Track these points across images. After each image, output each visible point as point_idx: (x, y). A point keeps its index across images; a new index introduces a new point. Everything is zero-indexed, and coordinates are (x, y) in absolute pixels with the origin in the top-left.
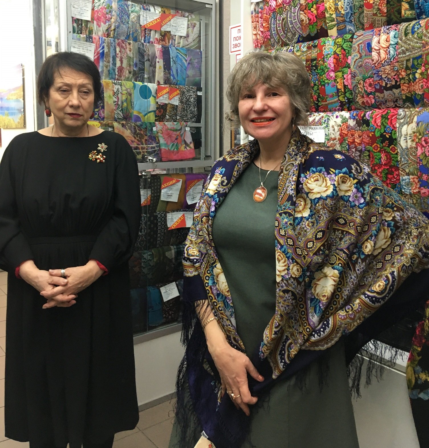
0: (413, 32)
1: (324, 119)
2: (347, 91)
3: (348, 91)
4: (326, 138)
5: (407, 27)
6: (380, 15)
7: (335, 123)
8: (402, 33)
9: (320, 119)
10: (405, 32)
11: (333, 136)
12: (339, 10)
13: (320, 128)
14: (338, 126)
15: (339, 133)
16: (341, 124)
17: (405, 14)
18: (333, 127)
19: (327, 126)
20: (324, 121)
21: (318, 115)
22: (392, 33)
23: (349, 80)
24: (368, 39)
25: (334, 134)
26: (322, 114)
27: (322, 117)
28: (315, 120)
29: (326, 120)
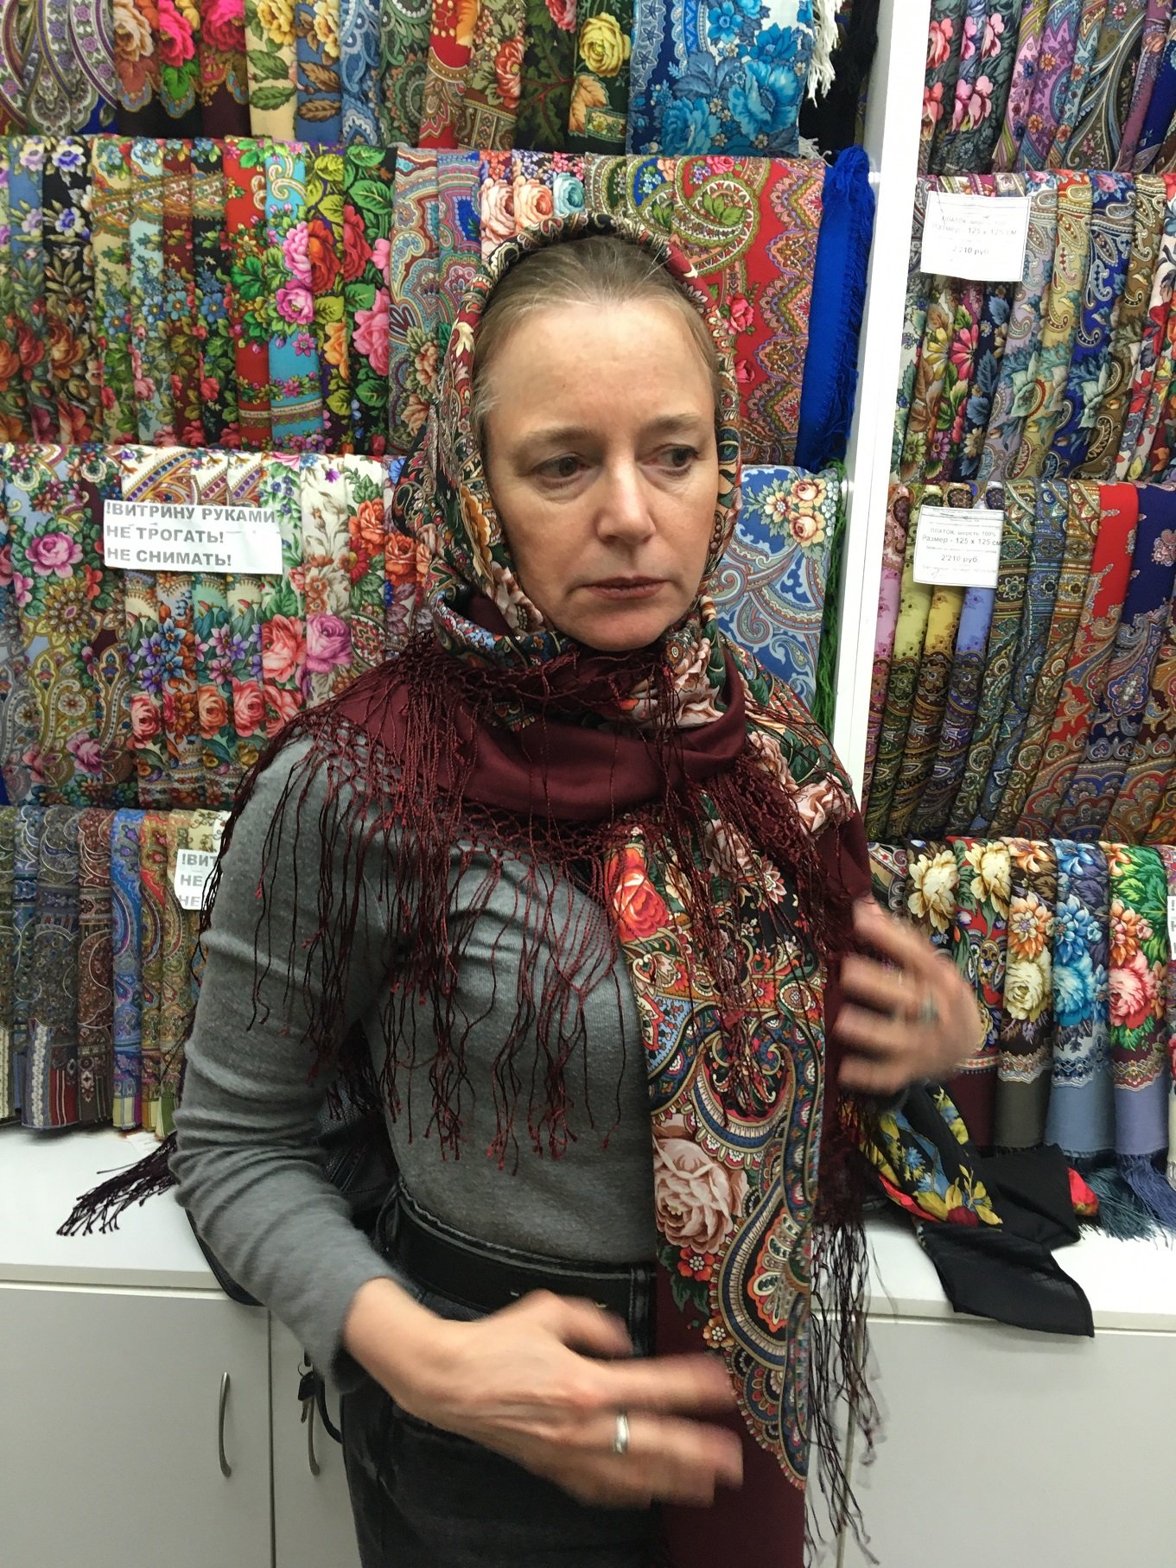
0: (639, 199)
1: (270, 481)
2: (361, 376)
3: (368, 377)
4: (288, 554)
5: (614, 172)
6: (496, 102)
7: (323, 498)
8: (599, 190)
9: (252, 477)
10: (610, 189)
11: (319, 551)
12: (315, 36)
13: (257, 518)
14: (340, 511)
15: (343, 537)
16: (356, 506)
17: (590, 120)
18: (316, 513)
19: (286, 510)
20: (269, 489)
21: (233, 460)
22: (561, 185)
23: (376, 336)
24: (460, 187)
25: (321, 543)
26: (254, 460)
27: (260, 471)
28: (224, 480)
29: (278, 485)
